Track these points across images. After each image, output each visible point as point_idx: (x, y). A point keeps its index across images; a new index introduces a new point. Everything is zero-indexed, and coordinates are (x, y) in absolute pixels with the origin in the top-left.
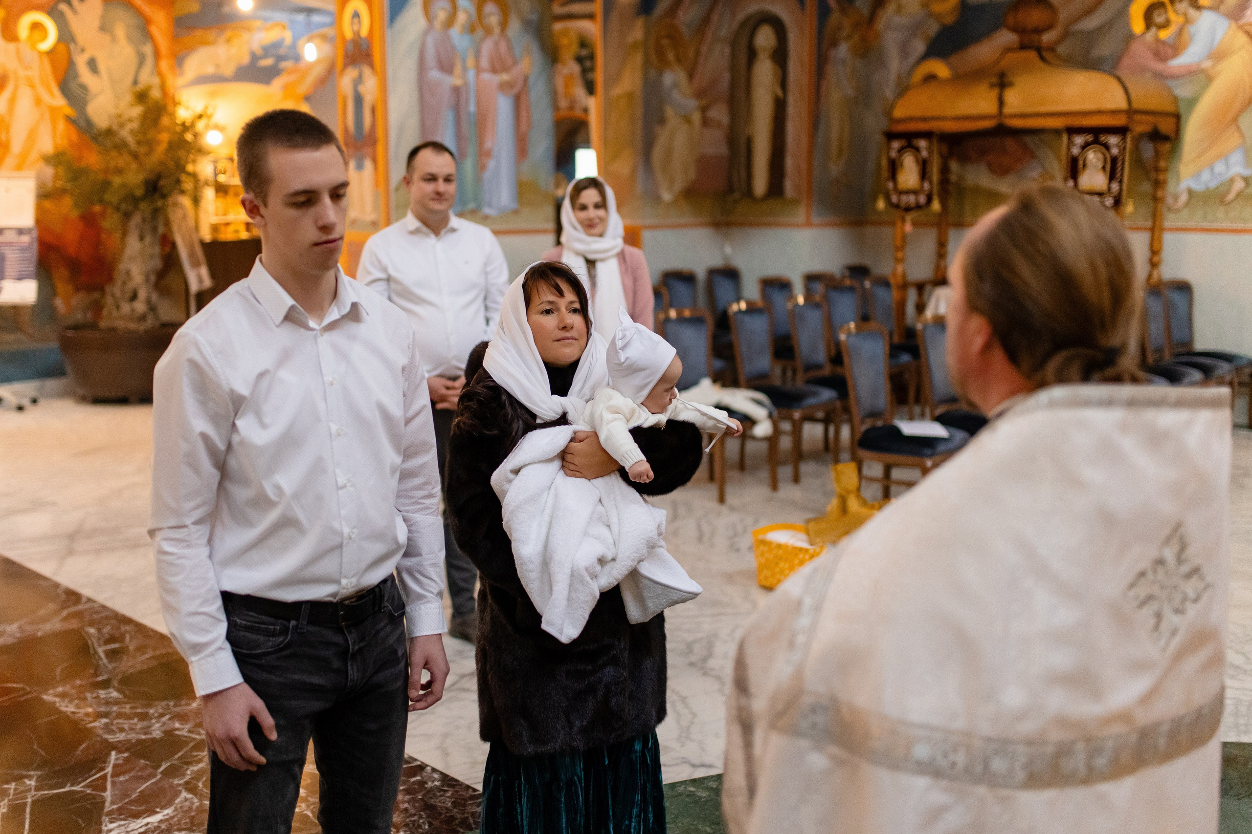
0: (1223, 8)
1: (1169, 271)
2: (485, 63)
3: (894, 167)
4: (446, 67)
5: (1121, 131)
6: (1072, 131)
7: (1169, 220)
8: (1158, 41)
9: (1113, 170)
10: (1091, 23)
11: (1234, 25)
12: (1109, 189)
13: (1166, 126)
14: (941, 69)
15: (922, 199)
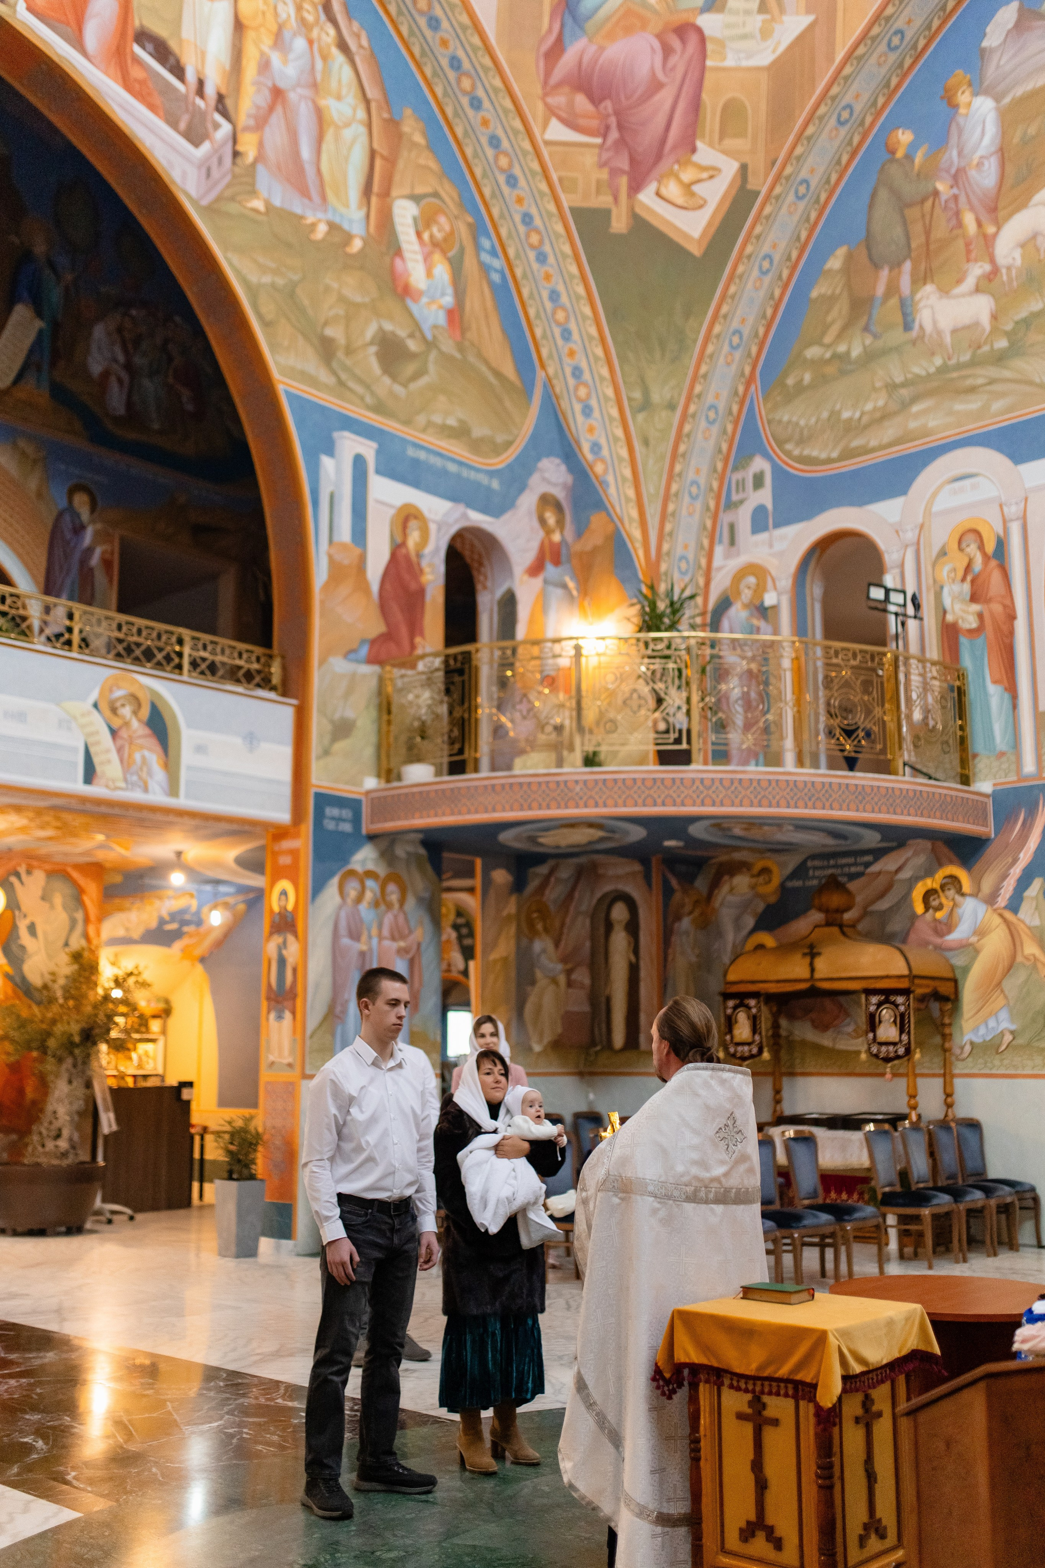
0: (980, 895)
1: (962, 1111)
2: (386, 932)
3: (730, 1023)
4: (355, 936)
5: (906, 992)
6: (869, 992)
7: (958, 1068)
8: (935, 920)
9: (902, 1024)
10: (883, 905)
11: (990, 910)
12: (901, 1041)
13: (945, 989)
14: (767, 939)
15: (755, 1050)
